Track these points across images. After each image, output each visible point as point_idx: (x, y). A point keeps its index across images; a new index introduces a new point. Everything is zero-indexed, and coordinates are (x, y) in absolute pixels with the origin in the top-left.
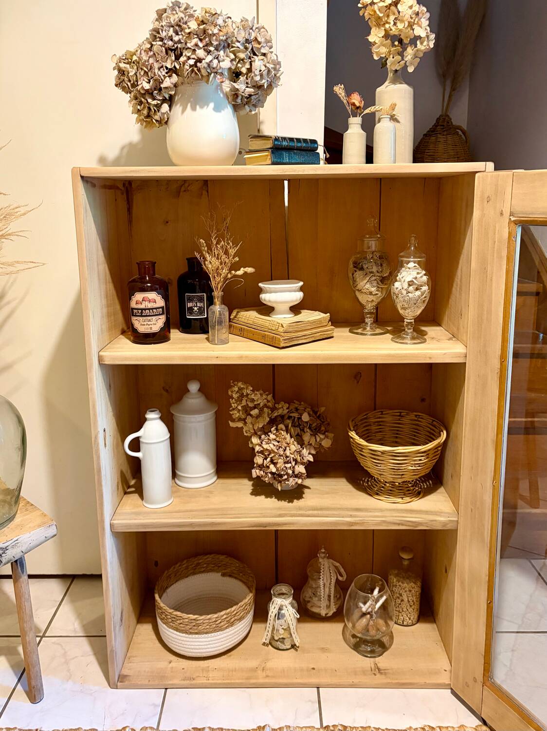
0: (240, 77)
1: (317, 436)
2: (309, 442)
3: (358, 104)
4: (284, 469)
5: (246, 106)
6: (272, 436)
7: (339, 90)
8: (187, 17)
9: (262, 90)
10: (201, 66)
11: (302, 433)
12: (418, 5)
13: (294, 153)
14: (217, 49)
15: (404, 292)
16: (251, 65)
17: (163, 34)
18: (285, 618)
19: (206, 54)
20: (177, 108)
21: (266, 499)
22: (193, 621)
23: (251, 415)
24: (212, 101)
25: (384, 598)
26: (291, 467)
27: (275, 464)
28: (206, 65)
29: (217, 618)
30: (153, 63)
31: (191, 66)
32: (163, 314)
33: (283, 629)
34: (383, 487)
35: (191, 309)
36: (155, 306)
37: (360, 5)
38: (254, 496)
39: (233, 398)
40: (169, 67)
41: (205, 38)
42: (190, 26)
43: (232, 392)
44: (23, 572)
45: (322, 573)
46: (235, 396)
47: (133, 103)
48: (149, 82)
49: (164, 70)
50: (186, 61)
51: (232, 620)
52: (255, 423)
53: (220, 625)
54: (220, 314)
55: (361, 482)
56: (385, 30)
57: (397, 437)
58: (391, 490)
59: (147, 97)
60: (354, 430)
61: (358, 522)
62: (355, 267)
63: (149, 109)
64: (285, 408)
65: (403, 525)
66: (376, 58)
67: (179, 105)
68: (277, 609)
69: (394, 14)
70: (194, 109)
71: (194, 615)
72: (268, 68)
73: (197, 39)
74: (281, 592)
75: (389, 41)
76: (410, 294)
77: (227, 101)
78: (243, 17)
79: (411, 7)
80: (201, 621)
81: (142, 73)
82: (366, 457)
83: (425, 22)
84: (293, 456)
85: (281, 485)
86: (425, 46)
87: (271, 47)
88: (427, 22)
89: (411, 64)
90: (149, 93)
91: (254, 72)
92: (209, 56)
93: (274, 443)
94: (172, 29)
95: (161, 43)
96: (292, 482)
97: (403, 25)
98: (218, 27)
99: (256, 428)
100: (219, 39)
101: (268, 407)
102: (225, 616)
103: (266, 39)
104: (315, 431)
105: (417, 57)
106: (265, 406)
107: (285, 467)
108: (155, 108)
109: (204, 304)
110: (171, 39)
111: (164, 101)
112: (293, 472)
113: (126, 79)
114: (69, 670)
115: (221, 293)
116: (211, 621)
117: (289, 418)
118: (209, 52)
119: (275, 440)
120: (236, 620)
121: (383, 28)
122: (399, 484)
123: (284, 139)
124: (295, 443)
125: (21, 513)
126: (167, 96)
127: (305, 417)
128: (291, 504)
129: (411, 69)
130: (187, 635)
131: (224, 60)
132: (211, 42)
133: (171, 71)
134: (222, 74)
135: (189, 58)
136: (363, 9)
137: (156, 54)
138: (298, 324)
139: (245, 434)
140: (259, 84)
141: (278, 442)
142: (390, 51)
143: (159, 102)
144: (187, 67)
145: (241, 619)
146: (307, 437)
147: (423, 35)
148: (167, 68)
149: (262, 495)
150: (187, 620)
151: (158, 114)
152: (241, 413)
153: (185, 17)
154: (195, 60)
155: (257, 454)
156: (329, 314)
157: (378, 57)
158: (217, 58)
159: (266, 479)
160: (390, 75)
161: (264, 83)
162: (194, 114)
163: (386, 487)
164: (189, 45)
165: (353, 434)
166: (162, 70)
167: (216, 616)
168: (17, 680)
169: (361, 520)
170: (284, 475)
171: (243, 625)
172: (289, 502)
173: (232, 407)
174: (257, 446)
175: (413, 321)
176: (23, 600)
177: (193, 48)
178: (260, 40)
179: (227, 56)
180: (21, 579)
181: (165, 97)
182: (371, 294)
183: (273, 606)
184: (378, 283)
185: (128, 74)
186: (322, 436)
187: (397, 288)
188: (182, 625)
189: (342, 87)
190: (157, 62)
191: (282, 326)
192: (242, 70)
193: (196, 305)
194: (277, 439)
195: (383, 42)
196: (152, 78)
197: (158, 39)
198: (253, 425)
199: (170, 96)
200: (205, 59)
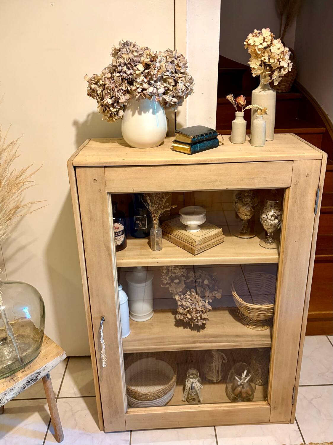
0: (169, 91)
1: (213, 292)
3: (242, 104)
6: (188, 297)
7: (230, 97)
9: (182, 98)
10: (146, 93)
11: (205, 291)
12: (283, 47)
13: (204, 143)
14: (156, 82)
15: (268, 220)
17: (120, 69)
18: (195, 389)
19: (149, 86)
20: (129, 112)
21: (184, 329)
23: (174, 283)
24: (151, 109)
25: (250, 376)
26: (199, 316)
27: (190, 314)
28: (149, 92)
30: (114, 87)
31: (139, 93)
32: (123, 233)
34: (251, 320)
35: (138, 224)
36: (119, 230)
38: (177, 327)
39: (163, 273)
40: (124, 89)
41: (148, 76)
42: (139, 69)
44: (48, 378)
46: (164, 271)
47: (100, 108)
48: (111, 98)
49: (121, 92)
50: (136, 90)
51: (166, 392)
53: (160, 396)
54: (157, 234)
55: (238, 314)
56: (261, 60)
57: (258, 288)
58: (256, 323)
59: (109, 107)
60: (235, 291)
62: (237, 199)
63: (111, 113)
64: (194, 277)
65: (263, 345)
67: (130, 110)
68: (190, 384)
69: (268, 53)
70: (140, 114)
73: (144, 77)
75: (263, 67)
76: (272, 222)
77: (160, 106)
78: (169, 49)
79: (279, 49)
81: (106, 93)
83: (287, 57)
86: (286, 71)
87: (187, 67)
88: (289, 57)
89: (276, 80)
91: (178, 90)
92: (151, 87)
93: (189, 301)
95: (118, 75)
96: (200, 323)
97: (273, 60)
98: (156, 68)
99: (178, 291)
100: (157, 77)
102: (162, 391)
103: (184, 63)
104: (212, 290)
105: (280, 77)
106: (182, 276)
107: (196, 316)
108: (115, 113)
109: (145, 221)
110: (125, 72)
111: (120, 109)
113: (95, 94)
114: (75, 420)
115: (158, 222)
118: (150, 84)
119: (189, 299)
120: (168, 391)
121: (259, 59)
124: (201, 300)
125: (44, 345)
126: (122, 106)
127: (206, 282)
128: (199, 332)
129: (276, 84)
131: (160, 89)
132: (152, 78)
133: (127, 92)
134: (158, 95)
135: (138, 88)
136: (247, 46)
137: (116, 82)
138: (205, 239)
139: (170, 291)
141: (192, 300)
142: (263, 73)
143: (117, 109)
144: (136, 92)
145: (170, 390)
147: (286, 65)
148: (122, 90)
149: (182, 326)
151: (117, 116)
152: (168, 280)
153: (134, 57)
154: (142, 89)
155: (179, 307)
156: (222, 229)
157: (255, 75)
158: (156, 88)
159: (185, 320)
161: (184, 95)
162: (140, 116)
163: (253, 321)
164: (138, 80)
165: (235, 294)
166: (119, 92)
168: (47, 428)
169: (240, 344)
170: (196, 319)
171: (171, 393)
172: (198, 332)
174: (179, 302)
175: (272, 234)
176: (50, 392)
177: (141, 83)
178: (180, 66)
179: (162, 84)
180: (48, 382)
181: (121, 107)
182: (246, 215)
183: (188, 383)
184: (251, 209)
185: (97, 91)
186: (216, 292)
187: (264, 218)
188: (138, 397)
189: (232, 95)
190: (116, 87)
191: (195, 242)
192: (170, 88)
193: (141, 222)
194: (191, 298)
195: (259, 68)
196: (113, 97)
197: (117, 72)
198: (176, 289)
199: (124, 105)
200: (148, 89)
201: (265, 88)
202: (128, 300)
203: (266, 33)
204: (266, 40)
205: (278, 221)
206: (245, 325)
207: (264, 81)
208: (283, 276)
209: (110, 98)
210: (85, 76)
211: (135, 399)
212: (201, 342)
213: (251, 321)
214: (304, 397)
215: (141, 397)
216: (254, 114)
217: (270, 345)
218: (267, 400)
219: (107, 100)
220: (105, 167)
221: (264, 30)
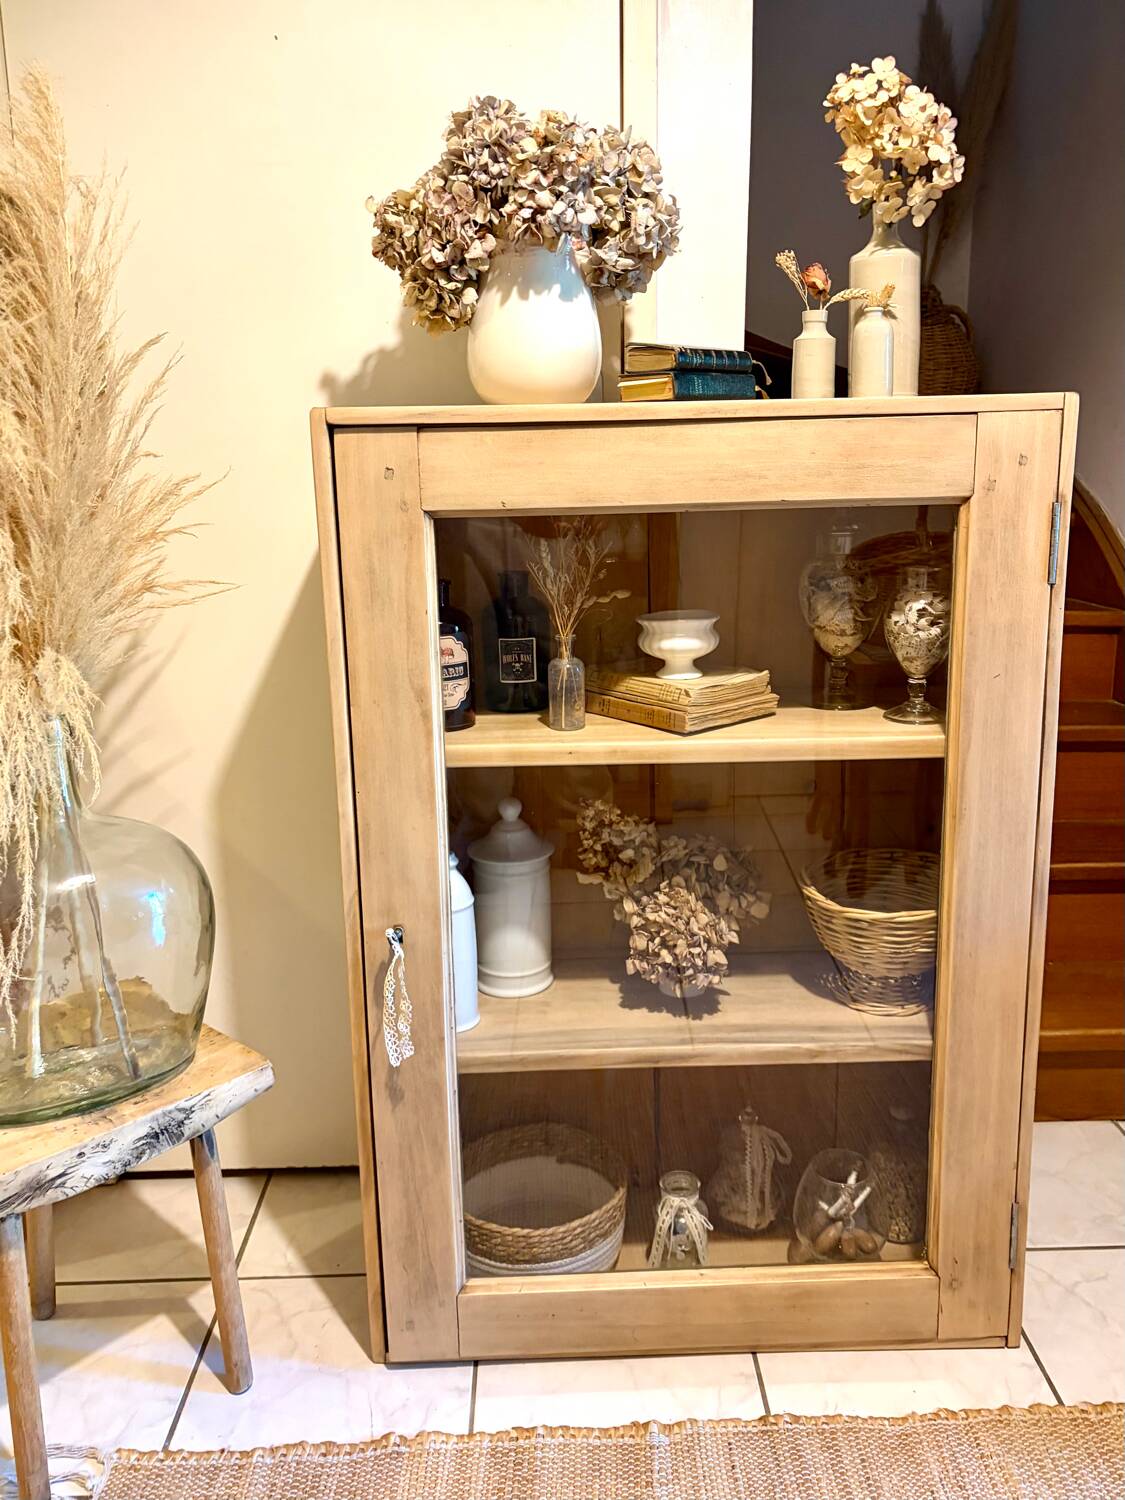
0: (608, 237)
1: (741, 897)
2: (727, 910)
3: (821, 285)
4: (688, 956)
5: (617, 291)
6: (662, 898)
7: (786, 261)
8: (514, 129)
9: (646, 261)
10: (545, 220)
11: (715, 891)
12: (936, 105)
13: (713, 379)
14: (572, 190)
15: (911, 629)
16: (628, 215)
17: (470, 160)
18: (687, 1232)
19: (554, 199)
20: (493, 296)
22: (521, 1239)
23: (619, 860)
24: (555, 283)
25: (868, 1190)
26: (699, 954)
27: (671, 949)
28: (553, 220)
29: (564, 1232)
30: (451, 215)
31: (525, 221)
32: (465, 676)
33: (683, 1251)
35: (508, 666)
36: (452, 661)
37: (826, 104)
38: (627, 1010)
39: (585, 830)
40: (480, 220)
41: (551, 169)
42: (526, 148)
43: (584, 819)
44: (212, 1156)
45: (749, 1149)
46: (589, 825)
47: (408, 286)
48: (443, 248)
49: (471, 227)
50: (516, 212)
51: (592, 1236)
52: (629, 875)
53: (570, 1246)
54: (569, 675)
56: (873, 149)
58: (881, 993)
59: (437, 275)
60: (813, 884)
61: (828, 1049)
62: (811, 584)
63: (441, 298)
64: (680, 847)
65: (907, 1052)
66: (854, 200)
67: (495, 290)
68: (673, 1212)
69: (892, 121)
70: (524, 295)
71: (523, 1228)
72: (659, 220)
73: (538, 172)
74: (676, 1185)
75: (879, 170)
76: (920, 633)
77: (582, 283)
79: (923, 109)
80: (536, 1240)
81: (429, 233)
82: (837, 932)
83: (948, 136)
84: (703, 933)
85: (681, 988)
86: (947, 180)
87: (659, 182)
88: (953, 136)
89: (920, 211)
90: (444, 270)
91: (635, 229)
92: (559, 203)
93: (667, 910)
94: (486, 151)
95: (465, 178)
96: (702, 980)
97: (908, 141)
98: (575, 148)
99: (631, 886)
100: (577, 172)
101: (650, 846)
102: (579, 1230)
103: (652, 167)
104: (739, 890)
105: (930, 200)
106: (643, 844)
107: (690, 953)
108: (452, 296)
109: (533, 656)
110: (485, 169)
111: (467, 283)
112: (705, 963)
113: (397, 243)
114: (290, 1335)
115: (571, 636)
116: (554, 1238)
117: (689, 864)
118: (558, 196)
119: (668, 904)
120: (597, 1236)
121: (870, 147)
122: (896, 981)
123: (695, 351)
124: (706, 910)
125: (205, 1047)
126: (474, 274)
127: (720, 863)
128: (698, 1021)
130: (510, 1266)
131: (583, 210)
132: (562, 177)
133: (485, 229)
134: (579, 234)
135: (521, 206)
136: (831, 111)
137: (457, 198)
138: (716, 689)
139: (609, 896)
140: (642, 251)
141: (675, 908)
142: (880, 190)
143: (459, 285)
144: (516, 222)
145: (605, 1235)
146: (723, 900)
147: (945, 159)
148: (476, 223)
149: (643, 1007)
150: (510, 1238)
151: (457, 306)
152: (599, 857)
153: (511, 128)
154: (532, 210)
155: (635, 932)
156: (766, 672)
157: (858, 199)
158: (572, 206)
159: (653, 977)
160: (878, 231)
161: (652, 248)
162: (525, 305)
163: (871, 988)
164: (522, 183)
165: (812, 892)
166: (467, 226)
167: (562, 1229)
168: (197, 1356)
169: (831, 1047)
170: (688, 968)
171: (608, 1246)
172: (693, 1019)
173: (582, 845)
174: (635, 917)
175: (924, 681)
176: (215, 1204)
177: (530, 188)
178: (640, 169)
179: (590, 202)
180: (210, 1168)
181: (470, 276)
182: (843, 633)
183: (664, 1212)
184: (856, 614)
185: (401, 234)
186: (751, 898)
187: (896, 623)
188: (500, 1248)
189: (792, 254)
190: (459, 212)
191: (687, 694)
192: (611, 226)
193: (519, 658)
194: (672, 903)
195: (868, 172)
196: (449, 242)
197: (460, 170)
198: (625, 879)
199: (480, 274)
200: (551, 209)
201: (885, 243)
202: (476, 906)
203: (885, 68)
204: (884, 85)
205: (939, 630)
206: (845, 1004)
207: (887, 211)
208: (962, 797)
209: (440, 246)
210: (367, 201)
211: (490, 1259)
213: (865, 991)
214: (1051, 1277)
215: (509, 1246)
216: (856, 323)
217: (928, 1051)
218: (927, 1259)
219: (430, 251)
220: (421, 428)
221: (877, 63)
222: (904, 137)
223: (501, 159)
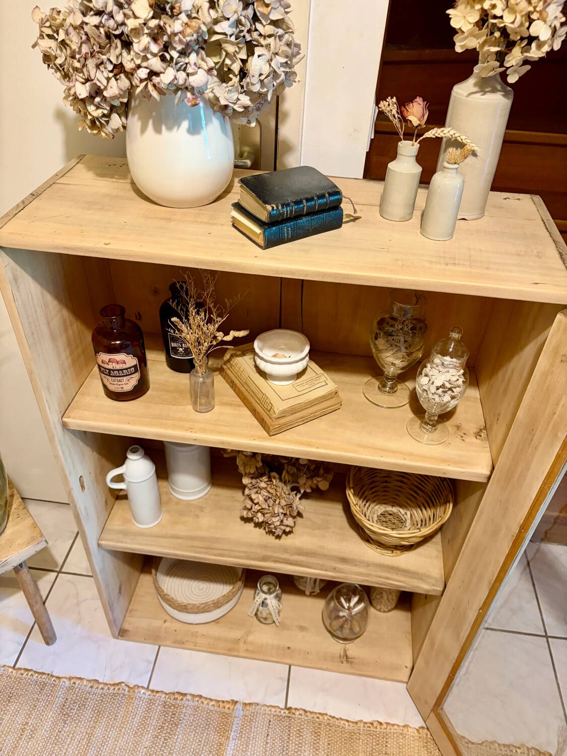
3: (415, 122)
6: (263, 485)
7: (389, 106)
10: (159, 83)
13: (302, 222)
14: (183, 54)
18: (268, 606)
19: (165, 65)
20: (134, 122)
21: (254, 529)
24: (185, 119)
28: (168, 82)
31: (142, 81)
32: (136, 371)
33: (266, 613)
34: (373, 539)
35: (175, 349)
36: (124, 366)
40: (113, 60)
44: (22, 567)
48: (85, 82)
49: (105, 68)
50: (135, 70)
56: (482, 9)
58: (381, 544)
60: (353, 488)
66: (459, 50)
67: (136, 117)
68: (261, 600)
70: (158, 130)
73: (149, 39)
75: (484, 31)
84: (282, 510)
86: (544, 49)
89: (516, 71)
92: (171, 68)
97: (513, 17)
100: (184, 41)
104: (313, 473)
105: (527, 64)
108: (100, 121)
111: (113, 110)
114: (79, 613)
118: (169, 61)
126: (116, 104)
128: (278, 540)
129: (512, 79)
131: (196, 73)
133: (118, 70)
135: (140, 66)
141: (269, 492)
143: (106, 112)
147: (546, 34)
148: (110, 62)
151: (108, 127)
154: (148, 71)
157: (462, 49)
158: (185, 69)
162: (157, 136)
170: (272, 525)
172: (276, 539)
177: (143, 54)
179: (203, 60)
181: (112, 106)
183: (258, 597)
186: (319, 479)
187: (423, 384)
189: (394, 100)
190: (93, 52)
191: (274, 411)
192: (232, 68)
193: (182, 346)
194: (268, 489)
195: (474, 31)
196: (88, 80)
199: (121, 104)
200: (164, 73)
201: (484, 85)
206: (363, 540)
207: (483, 68)
209: (83, 81)
212: (277, 561)
219: (74, 86)
222: (509, 13)
223: (126, 6)
